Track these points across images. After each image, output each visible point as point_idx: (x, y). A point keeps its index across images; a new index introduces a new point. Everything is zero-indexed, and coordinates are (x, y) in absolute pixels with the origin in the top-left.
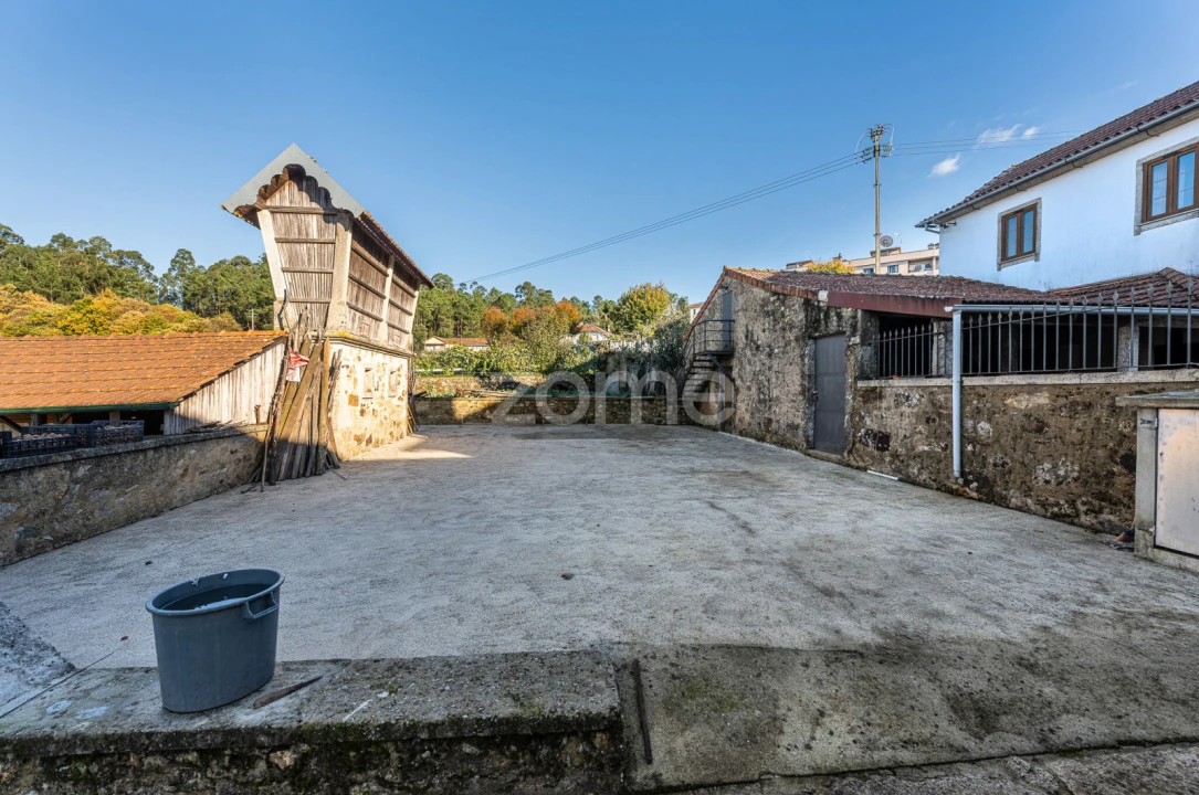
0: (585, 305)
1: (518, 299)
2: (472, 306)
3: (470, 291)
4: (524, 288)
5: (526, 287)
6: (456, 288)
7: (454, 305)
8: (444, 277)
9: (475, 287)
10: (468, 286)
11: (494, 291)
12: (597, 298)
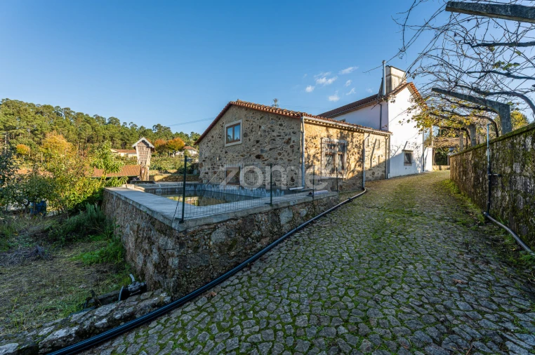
0: (187, 135)
1: (154, 131)
2: (131, 134)
3: (129, 127)
4: (157, 126)
5: (158, 126)
6: (121, 125)
7: (122, 133)
8: (116, 119)
9: (131, 125)
10: (128, 124)
11: (142, 127)
12: (192, 133)
